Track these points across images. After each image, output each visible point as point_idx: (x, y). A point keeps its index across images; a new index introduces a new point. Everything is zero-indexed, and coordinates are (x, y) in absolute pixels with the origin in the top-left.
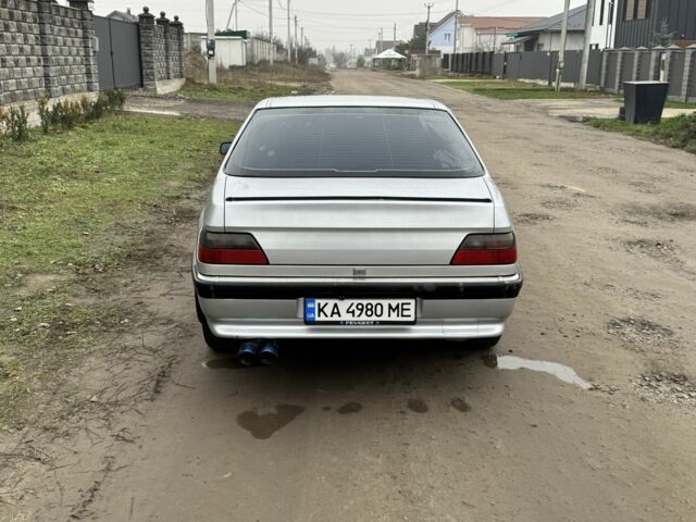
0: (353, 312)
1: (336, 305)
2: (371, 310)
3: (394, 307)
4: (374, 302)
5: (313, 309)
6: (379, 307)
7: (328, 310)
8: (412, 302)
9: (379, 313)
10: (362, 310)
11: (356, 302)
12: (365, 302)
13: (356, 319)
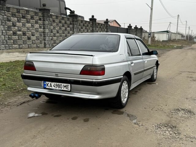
0: (55, 86)
1: (51, 84)
2: (59, 86)
3: (65, 86)
4: (60, 84)
5: (46, 84)
6: (61, 85)
7: (49, 85)
8: (70, 85)
9: (61, 87)
10: (57, 86)
11: (56, 83)
12: (58, 84)
13: (56, 88)
